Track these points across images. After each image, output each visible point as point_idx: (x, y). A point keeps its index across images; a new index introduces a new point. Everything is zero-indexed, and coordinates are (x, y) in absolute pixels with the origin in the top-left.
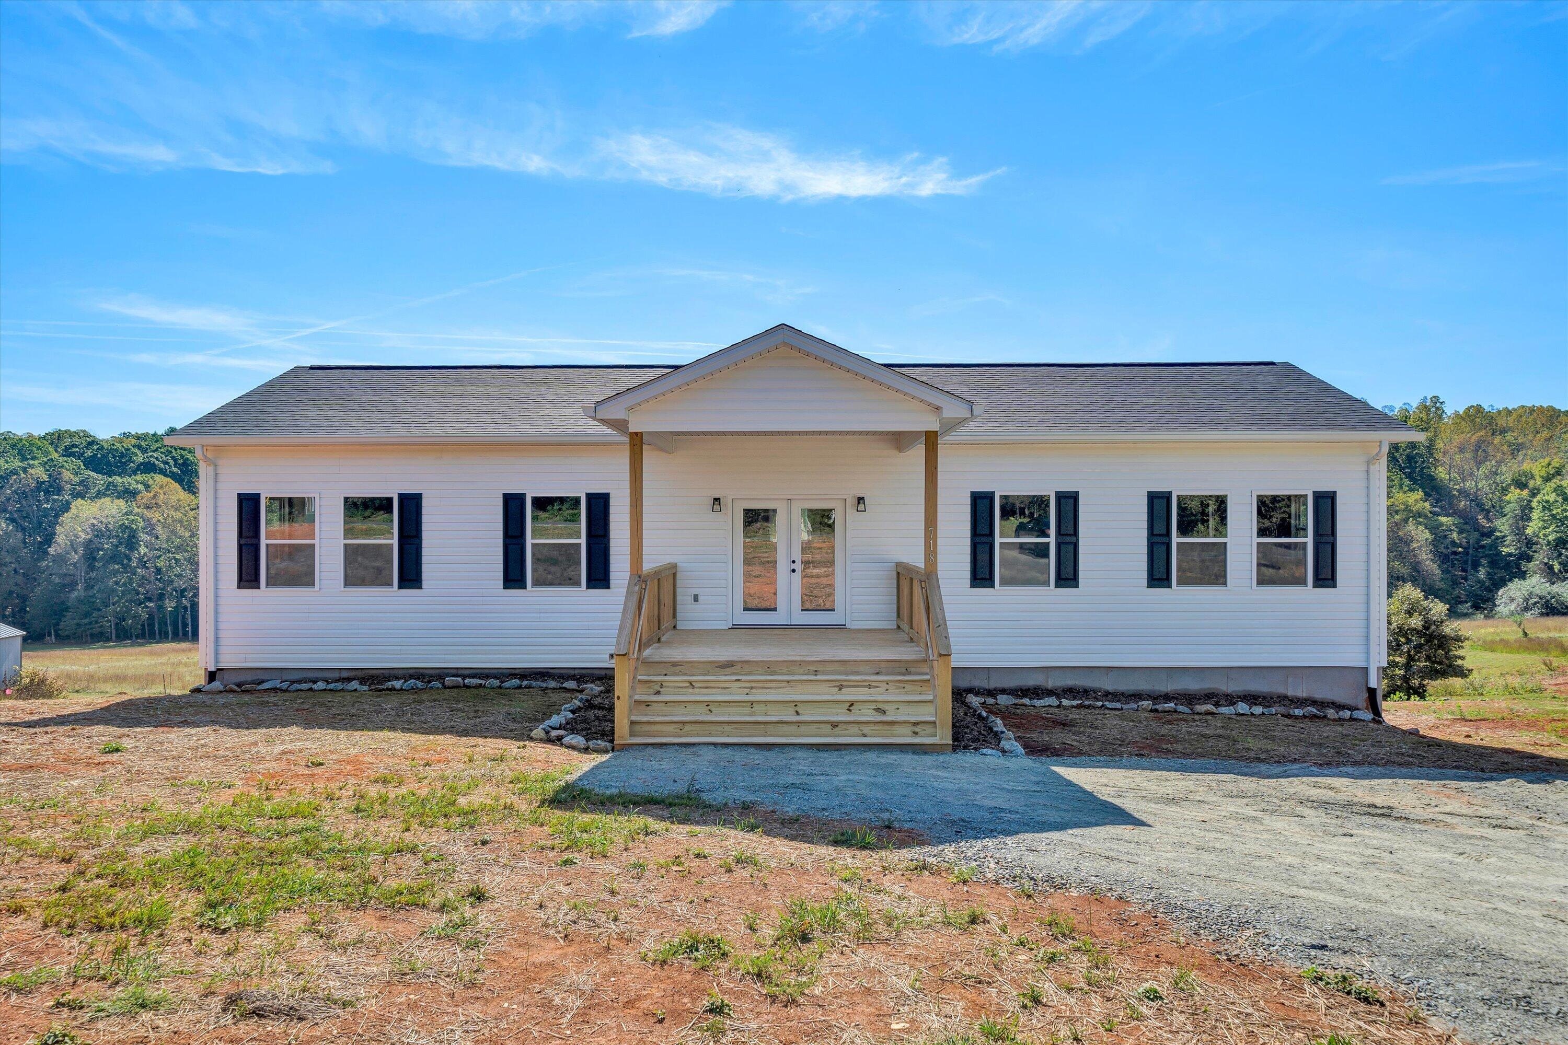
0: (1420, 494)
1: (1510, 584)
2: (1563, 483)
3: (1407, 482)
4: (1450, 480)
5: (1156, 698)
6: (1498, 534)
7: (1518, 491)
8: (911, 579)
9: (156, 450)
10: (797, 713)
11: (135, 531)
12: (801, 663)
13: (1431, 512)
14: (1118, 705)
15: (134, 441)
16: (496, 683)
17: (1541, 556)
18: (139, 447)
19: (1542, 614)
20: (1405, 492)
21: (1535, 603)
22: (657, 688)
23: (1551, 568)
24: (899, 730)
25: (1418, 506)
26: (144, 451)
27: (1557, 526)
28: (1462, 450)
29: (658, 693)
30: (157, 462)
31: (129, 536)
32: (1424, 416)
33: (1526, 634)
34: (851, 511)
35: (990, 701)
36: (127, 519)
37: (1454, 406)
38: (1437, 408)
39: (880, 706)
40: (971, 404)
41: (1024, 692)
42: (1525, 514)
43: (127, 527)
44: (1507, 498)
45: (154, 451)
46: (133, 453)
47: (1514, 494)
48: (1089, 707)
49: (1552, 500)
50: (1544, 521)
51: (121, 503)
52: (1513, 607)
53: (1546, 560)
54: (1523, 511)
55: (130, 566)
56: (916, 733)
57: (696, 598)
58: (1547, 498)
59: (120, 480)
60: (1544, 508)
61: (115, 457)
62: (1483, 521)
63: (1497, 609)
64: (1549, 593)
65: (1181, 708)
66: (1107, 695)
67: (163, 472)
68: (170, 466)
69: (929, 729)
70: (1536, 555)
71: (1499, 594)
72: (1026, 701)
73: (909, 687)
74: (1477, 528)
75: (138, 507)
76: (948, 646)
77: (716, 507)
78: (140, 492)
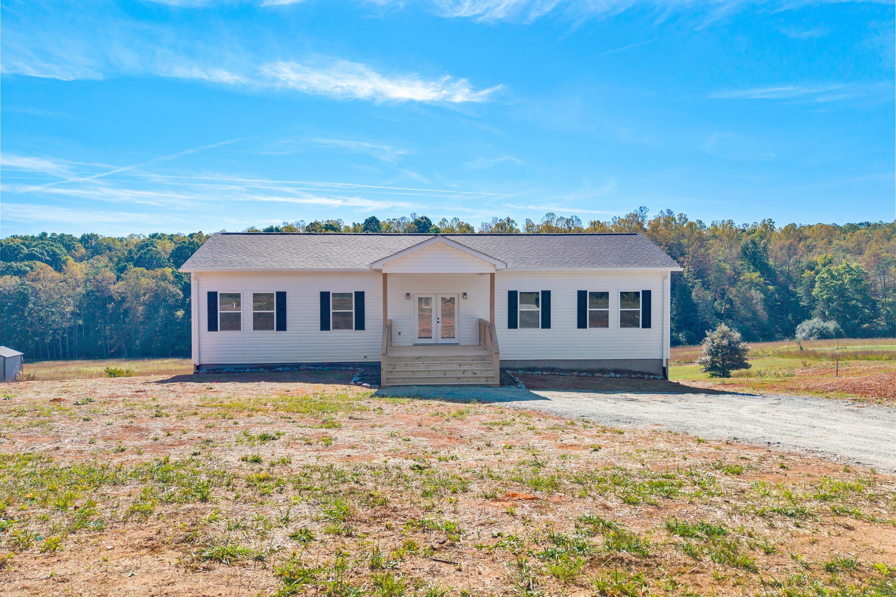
0: (758, 274)
1: (803, 322)
2: (831, 268)
3: (752, 267)
4: (775, 266)
5: (580, 371)
6: (798, 295)
7: (809, 272)
8: (485, 326)
9: (35, 246)
10: (445, 374)
11: (27, 295)
12: (445, 357)
13: (764, 283)
14: (565, 374)
15: (20, 241)
16: (321, 368)
17: (819, 307)
18: (24, 244)
19: (818, 338)
20: (750, 273)
21: (815, 332)
22: (394, 366)
23: (824, 313)
24: (481, 380)
25: (757, 280)
26: (28, 247)
27: (828, 291)
28: (781, 249)
29: (394, 368)
30: (37, 254)
31: (23, 298)
32: (764, 230)
33: (802, 348)
34: (461, 299)
35: (516, 372)
36: (22, 288)
37: (780, 225)
38: (771, 226)
39: (474, 372)
40: (506, 264)
41: (530, 369)
42: (812, 285)
43: (22, 293)
44: (803, 276)
45: (34, 247)
46: (21, 248)
47: (807, 273)
48: (553, 375)
49: (825, 277)
50: (821, 288)
51: (17, 278)
52: (804, 335)
53: (822, 309)
54: (811, 283)
55: (24, 316)
56: (487, 381)
57: (399, 333)
58: (823, 276)
59: (15, 265)
60: (822, 281)
61: (10, 250)
62: (791, 288)
63: (796, 335)
64: (822, 327)
65: (589, 375)
66: (562, 370)
67: (40, 260)
68: (45, 256)
69: (492, 379)
70: (817, 306)
71: (798, 327)
72: (529, 373)
73: (484, 365)
74: (788, 292)
75: (28, 281)
76: (498, 350)
77: (408, 297)
78: (27, 272)
